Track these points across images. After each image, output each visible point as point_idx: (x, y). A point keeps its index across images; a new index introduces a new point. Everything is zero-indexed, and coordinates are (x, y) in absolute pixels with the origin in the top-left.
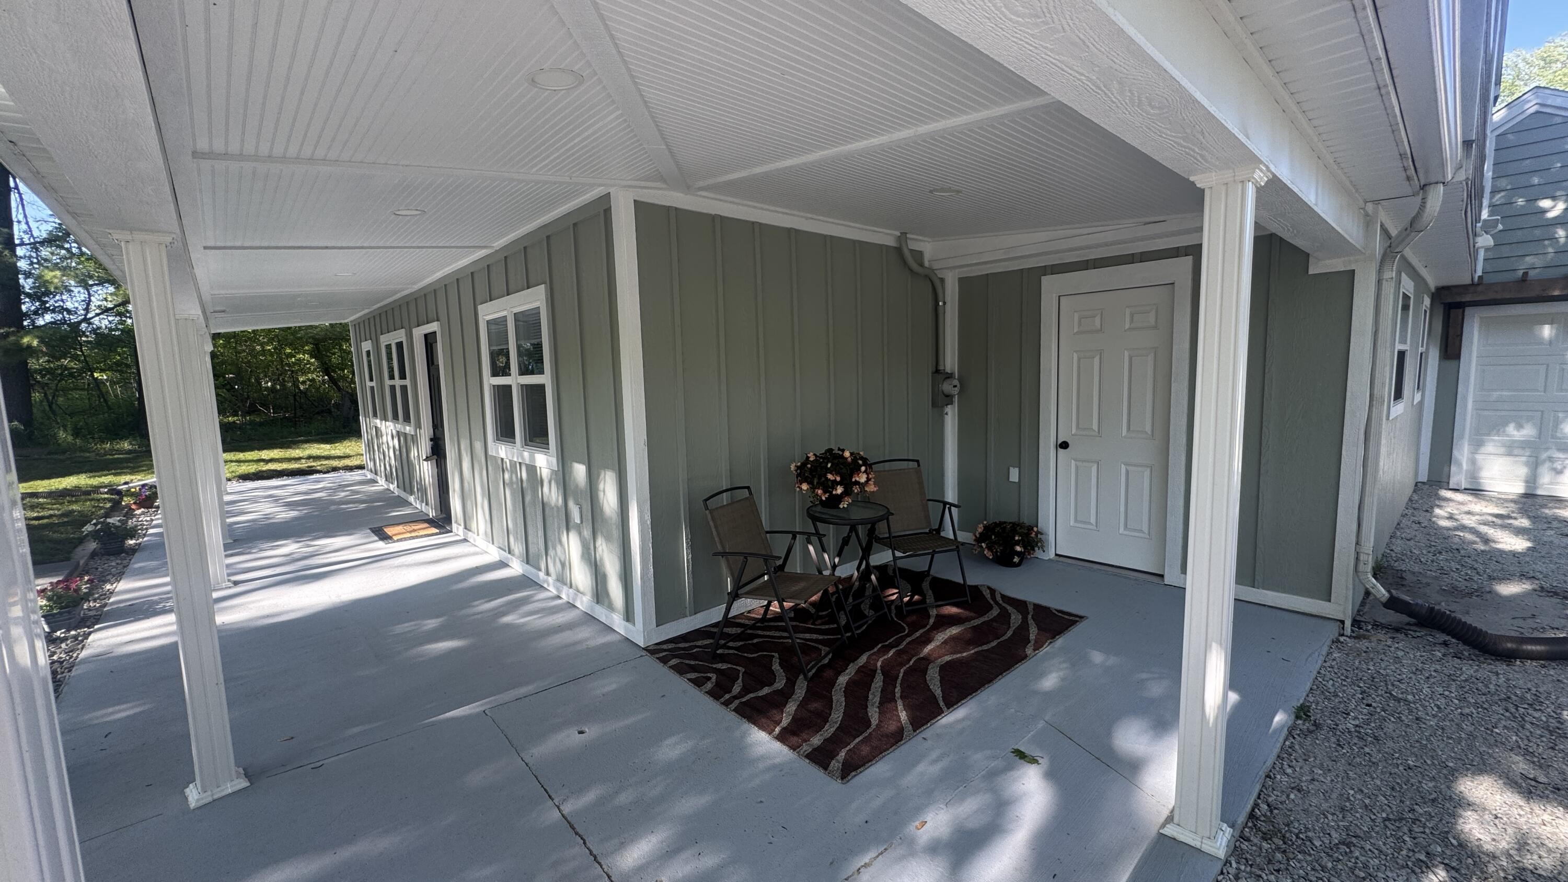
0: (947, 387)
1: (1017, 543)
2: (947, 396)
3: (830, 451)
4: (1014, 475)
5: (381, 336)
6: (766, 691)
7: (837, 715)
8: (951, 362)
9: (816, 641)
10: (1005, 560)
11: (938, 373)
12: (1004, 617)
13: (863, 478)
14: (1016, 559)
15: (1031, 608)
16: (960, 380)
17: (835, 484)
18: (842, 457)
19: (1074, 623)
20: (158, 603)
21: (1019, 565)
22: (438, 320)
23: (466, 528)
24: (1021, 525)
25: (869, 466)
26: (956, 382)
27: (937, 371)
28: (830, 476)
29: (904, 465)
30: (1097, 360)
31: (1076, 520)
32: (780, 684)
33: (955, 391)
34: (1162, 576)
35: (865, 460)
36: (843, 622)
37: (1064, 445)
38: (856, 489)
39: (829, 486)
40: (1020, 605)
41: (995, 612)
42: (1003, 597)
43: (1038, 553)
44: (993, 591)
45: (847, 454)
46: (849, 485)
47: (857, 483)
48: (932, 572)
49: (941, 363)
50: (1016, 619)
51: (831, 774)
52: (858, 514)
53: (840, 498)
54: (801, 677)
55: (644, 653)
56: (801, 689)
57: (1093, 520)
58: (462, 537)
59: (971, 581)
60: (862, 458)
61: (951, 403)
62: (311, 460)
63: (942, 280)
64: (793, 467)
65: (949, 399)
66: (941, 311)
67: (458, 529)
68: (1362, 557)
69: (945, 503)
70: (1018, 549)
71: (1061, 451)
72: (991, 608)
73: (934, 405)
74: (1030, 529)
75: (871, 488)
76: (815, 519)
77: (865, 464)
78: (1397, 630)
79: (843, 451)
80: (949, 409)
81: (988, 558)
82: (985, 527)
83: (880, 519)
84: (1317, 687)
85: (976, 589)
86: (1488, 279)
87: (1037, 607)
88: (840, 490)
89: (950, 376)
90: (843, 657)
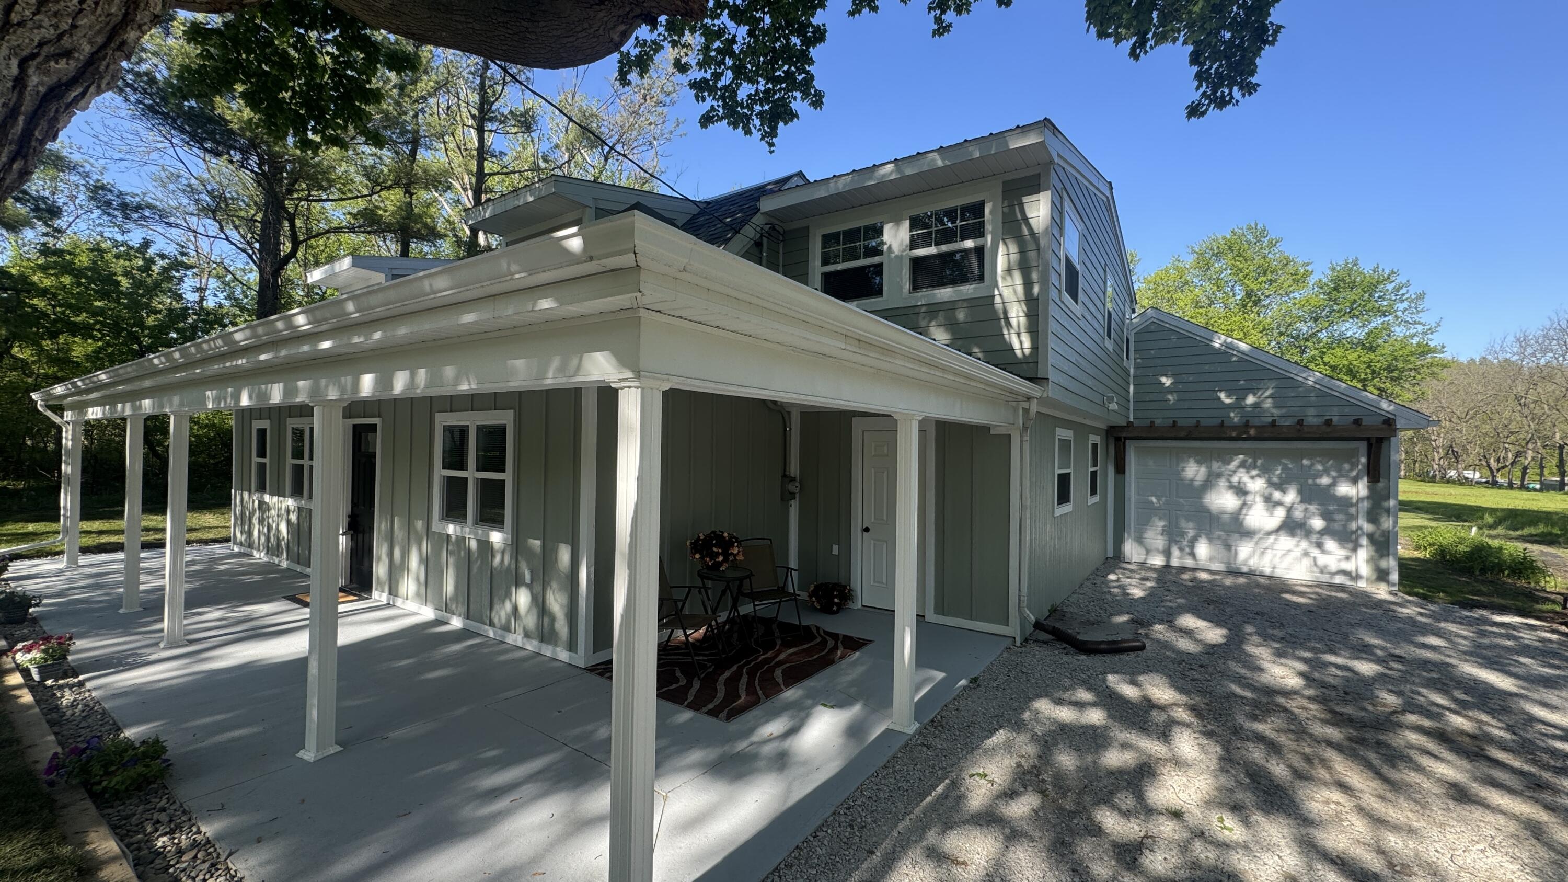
0: (791, 487)
1: (836, 596)
2: (791, 493)
3: (714, 532)
4: (835, 550)
5: (288, 419)
6: (674, 686)
7: (721, 695)
8: (794, 469)
9: (703, 660)
10: (827, 609)
11: (786, 477)
12: (824, 642)
13: (735, 551)
14: (835, 608)
15: (841, 637)
16: (800, 482)
17: (718, 554)
18: (722, 536)
19: (865, 644)
20: (127, 658)
21: (837, 612)
22: (379, 417)
23: (390, 593)
24: (838, 585)
25: (739, 542)
26: (797, 484)
27: (785, 476)
28: (715, 549)
29: (761, 542)
30: (886, 473)
31: (874, 581)
32: (683, 682)
33: (797, 490)
34: (924, 616)
35: (736, 539)
36: (720, 647)
37: (867, 530)
38: (731, 558)
39: (714, 556)
40: (835, 636)
41: (819, 640)
42: (825, 632)
43: (851, 605)
44: (818, 628)
45: (726, 535)
46: (726, 555)
47: (732, 554)
48: (779, 618)
49: (787, 469)
50: (831, 643)
51: (720, 720)
52: (731, 574)
53: (721, 564)
54: (696, 678)
55: (585, 672)
56: (696, 685)
57: (884, 581)
58: (385, 602)
59: (804, 623)
60: (735, 537)
61: (794, 498)
62: (151, 533)
63: (789, 413)
64: (688, 543)
65: (792, 496)
66: (788, 434)
67: (379, 596)
68: (1022, 598)
69: (788, 568)
70: (836, 600)
71: (865, 533)
72: (816, 637)
73: (782, 499)
74: (845, 587)
75: (740, 557)
76: (703, 577)
77: (737, 541)
78: (1045, 643)
79: (723, 533)
80: (793, 502)
81: (816, 608)
82: (816, 586)
83: (747, 577)
84: (988, 669)
85: (807, 628)
86: (1136, 423)
87: (845, 637)
88: (721, 558)
89: (793, 479)
90: (722, 667)
